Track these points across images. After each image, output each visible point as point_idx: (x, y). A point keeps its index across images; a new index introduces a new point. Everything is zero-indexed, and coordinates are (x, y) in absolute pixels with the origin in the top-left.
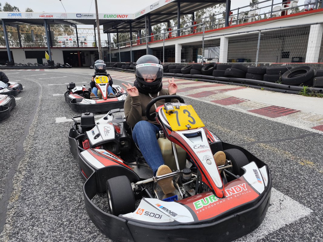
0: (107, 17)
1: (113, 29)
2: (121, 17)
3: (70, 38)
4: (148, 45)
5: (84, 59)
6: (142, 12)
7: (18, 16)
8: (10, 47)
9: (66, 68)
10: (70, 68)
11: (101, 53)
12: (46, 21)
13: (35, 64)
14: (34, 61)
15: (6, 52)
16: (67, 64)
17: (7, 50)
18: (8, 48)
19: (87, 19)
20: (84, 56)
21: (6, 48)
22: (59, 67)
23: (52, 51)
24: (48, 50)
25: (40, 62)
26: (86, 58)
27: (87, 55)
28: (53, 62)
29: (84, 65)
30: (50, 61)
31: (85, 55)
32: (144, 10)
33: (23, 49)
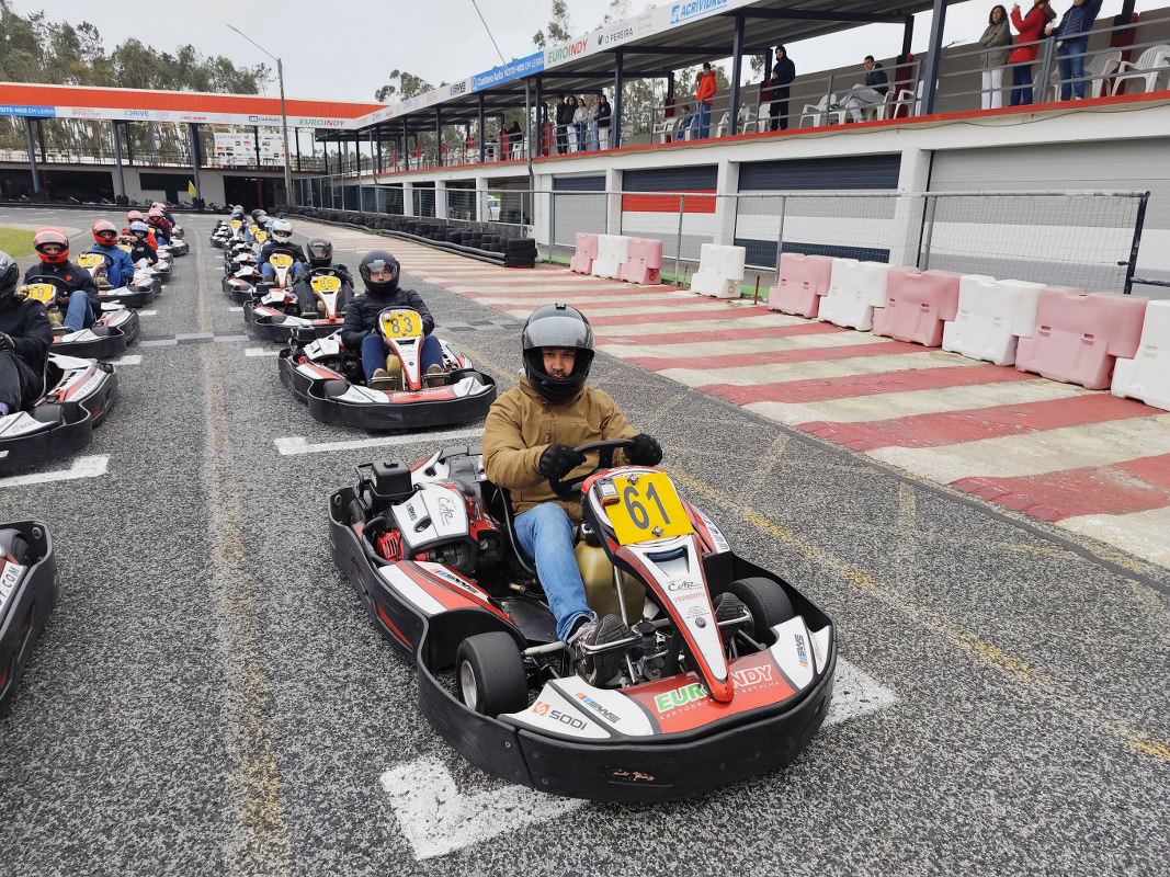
0: (306, 123)
2: (331, 125)
3: (247, 139)
5: (271, 196)
7: (143, 115)
15: (113, 174)
28: (203, 201)
30: (198, 198)
33: (135, 170)
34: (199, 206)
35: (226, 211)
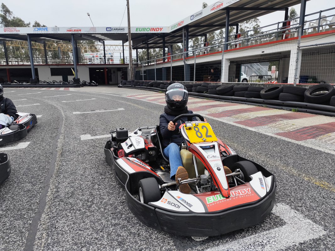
0: (140, 31)
1: (143, 44)
2: (154, 31)
3: (96, 55)
4: (186, 61)
5: (111, 76)
6: (179, 24)
7: (44, 30)
8: (34, 64)
9: (92, 86)
10: (96, 86)
11: (132, 70)
12: (73, 36)
13: (60, 82)
14: (59, 79)
15: (31, 69)
16: (93, 81)
17: (32, 67)
18: (32, 65)
19: (118, 32)
20: (111, 74)
21: (30, 65)
22: (84, 85)
23: (78, 68)
24: (74, 67)
25: (65, 79)
26: (112, 76)
27: (114, 72)
28: (79, 79)
29: (110, 83)
30: (76, 78)
31: (112, 72)
32: (182, 22)
33: (48, 66)
34: (77, 83)
35: (90, 85)
